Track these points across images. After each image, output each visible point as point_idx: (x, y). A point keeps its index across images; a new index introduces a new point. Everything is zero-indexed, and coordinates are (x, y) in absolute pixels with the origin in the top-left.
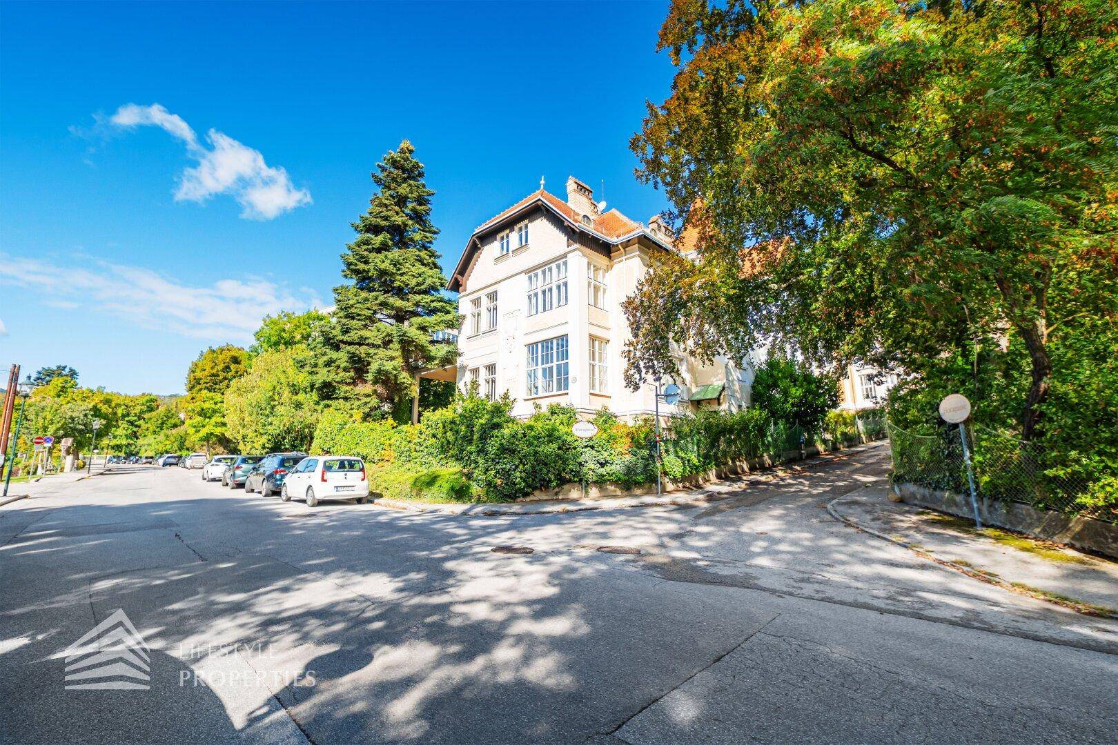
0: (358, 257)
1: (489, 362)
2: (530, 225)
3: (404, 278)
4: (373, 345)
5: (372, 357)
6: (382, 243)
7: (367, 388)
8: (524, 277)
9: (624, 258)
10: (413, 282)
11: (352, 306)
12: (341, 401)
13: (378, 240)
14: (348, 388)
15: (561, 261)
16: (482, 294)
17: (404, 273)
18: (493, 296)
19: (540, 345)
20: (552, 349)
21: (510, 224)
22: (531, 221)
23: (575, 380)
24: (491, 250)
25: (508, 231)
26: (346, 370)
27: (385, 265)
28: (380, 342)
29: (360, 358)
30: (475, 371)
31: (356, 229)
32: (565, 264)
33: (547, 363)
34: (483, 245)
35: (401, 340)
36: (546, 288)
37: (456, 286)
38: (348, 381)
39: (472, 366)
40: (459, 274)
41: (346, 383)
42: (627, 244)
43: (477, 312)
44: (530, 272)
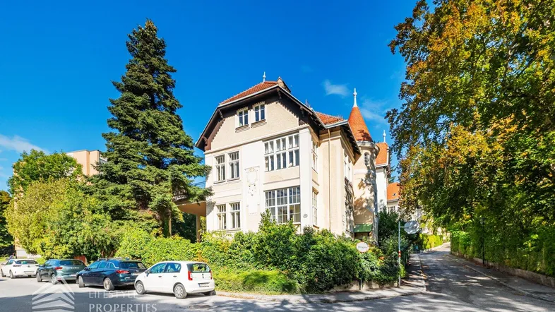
0: (126, 110)
1: (234, 200)
2: (266, 106)
3: (165, 133)
4: (149, 182)
5: (150, 190)
6: (143, 103)
7: (148, 213)
8: (262, 144)
9: (330, 139)
10: (172, 138)
11: (128, 149)
12: (131, 222)
13: (139, 100)
14: (134, 212)
15: (293, 135)
16: (226, 153)
17: (164, 130)
18: (235, 156)
19: (276, 191)
20: (286, 195)
21: (249, 103)
22: (268, 103)
23: (306, 216)
24: (232, 122)
25: (247, 108)
26: (129, 198)
27: (150, 120)
28: (153, 180)
29: (143, 190)
30: (222, 207)
31: (118, 88)
32: (297, 137)
33: (282, 203)
34: (225, 117)
35: (175, 180)
36: (281, 152)
37: (203, 145)
38: (133, 207)
39: (219, 202)
40: (205, 136)
41: (131, 208)
42: (332, 130)
43: (221, 165)
44: (267, 141)
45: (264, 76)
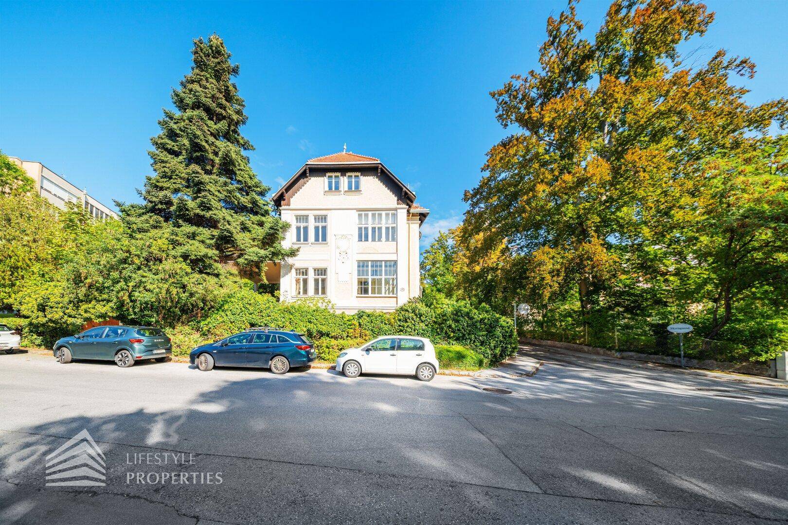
1: (319, 265)
2: (362, 178)
8: (355, 214)
15: (391, 212)
16: (310, 214)
18: (322, 219)
19: (370, 263)
20: (381, 267)
22: (363, 175)
23: (403, 289)
24: (316, 185)
25: (338, 174)
32: (394, 215)
33: (376, 275)
34: (312, 176)
36: (377, 226)
37: (279, 199)
39: (298, 266)
40: (285, 190)
43: (302, 225)
44: (362, 212)
45: (345, 147)
